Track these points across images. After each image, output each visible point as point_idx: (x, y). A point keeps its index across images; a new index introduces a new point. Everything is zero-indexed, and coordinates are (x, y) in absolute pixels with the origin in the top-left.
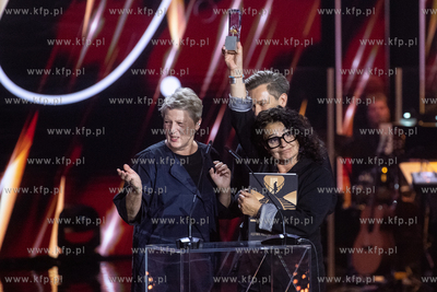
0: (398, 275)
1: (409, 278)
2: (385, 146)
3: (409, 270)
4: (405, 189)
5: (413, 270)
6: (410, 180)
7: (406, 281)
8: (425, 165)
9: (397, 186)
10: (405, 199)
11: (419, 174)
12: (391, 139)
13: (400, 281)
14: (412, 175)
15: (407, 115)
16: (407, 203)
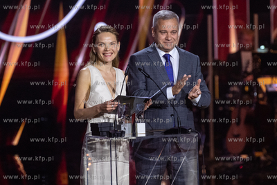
0: (257, 154)
1: (265, 156)
2: (247, 67)
3: (265, 151)
4: (261, 96)
5: (267, 150)
6: (264, 89)
7: (263, 158)
8: (274, 79)
9: (256, 94)
10: (262, 103)
11: (271, 85)
12: (251, 62)
13: (259, 158)
14: (266, 86)
15: (263, 47)
16: (263, 106)
